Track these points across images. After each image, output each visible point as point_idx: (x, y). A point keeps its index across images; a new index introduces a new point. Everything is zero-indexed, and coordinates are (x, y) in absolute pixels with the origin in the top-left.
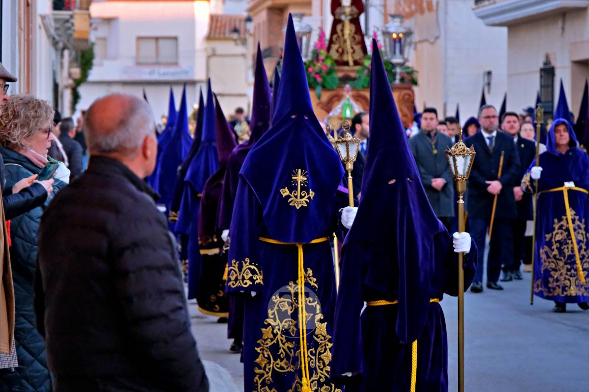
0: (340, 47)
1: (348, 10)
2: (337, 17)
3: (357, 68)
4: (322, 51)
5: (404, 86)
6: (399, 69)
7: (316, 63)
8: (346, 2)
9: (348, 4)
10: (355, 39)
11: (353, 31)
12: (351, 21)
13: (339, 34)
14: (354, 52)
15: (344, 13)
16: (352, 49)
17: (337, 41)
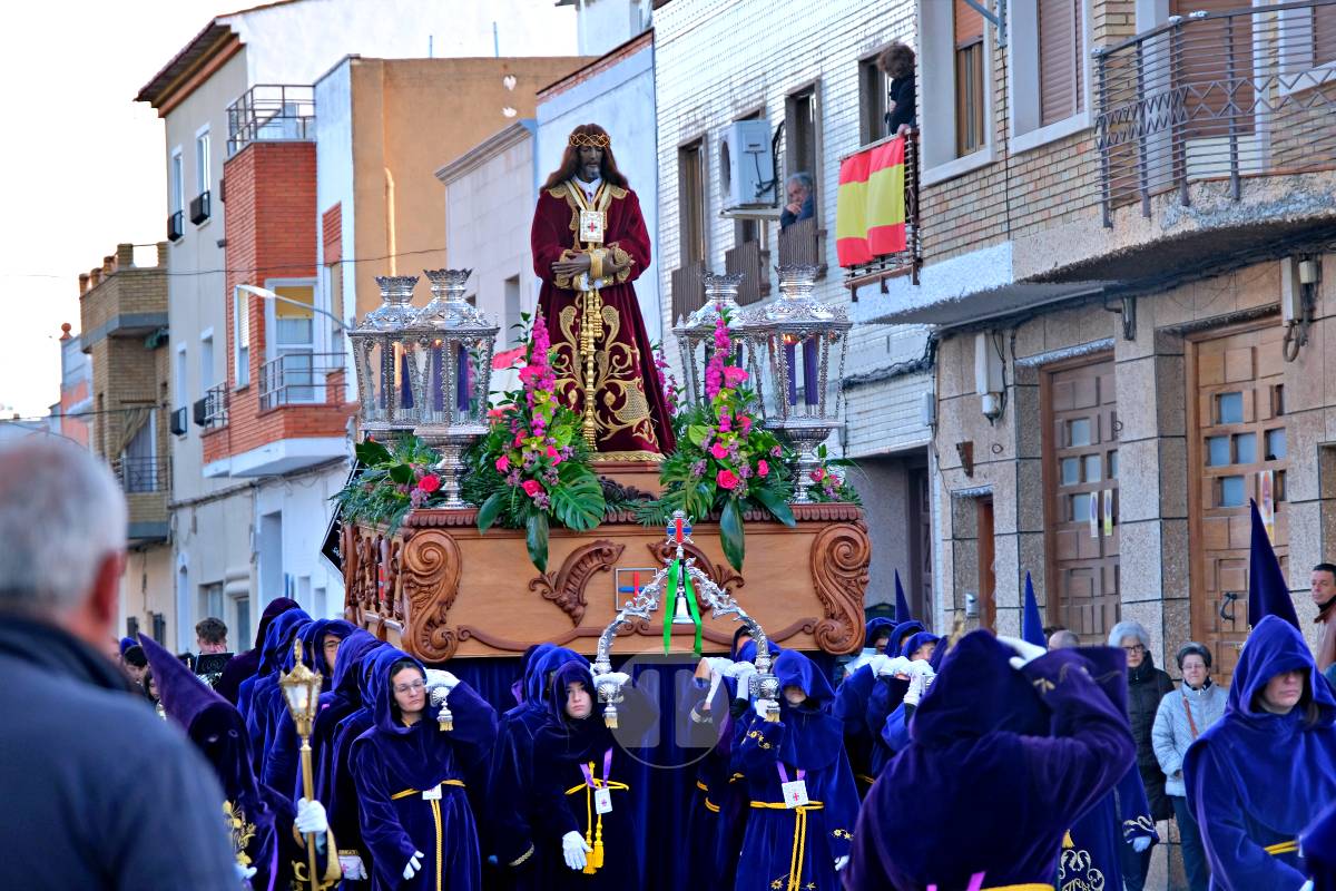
0: (568, 387)
1: (598, 257)
2: (561, 283)
4: (543, 399)
5: (832, 511)
6: (808, 456)
7: (525, 441)
8: (592, 227)
9: (597, 235)
10: (624, 357)
11: (614, 332)
12: (607, 295)
13: (566, 340)
14: (620, 402)
15: (588, 268)
16: (609, 394)
17: (562, 367)
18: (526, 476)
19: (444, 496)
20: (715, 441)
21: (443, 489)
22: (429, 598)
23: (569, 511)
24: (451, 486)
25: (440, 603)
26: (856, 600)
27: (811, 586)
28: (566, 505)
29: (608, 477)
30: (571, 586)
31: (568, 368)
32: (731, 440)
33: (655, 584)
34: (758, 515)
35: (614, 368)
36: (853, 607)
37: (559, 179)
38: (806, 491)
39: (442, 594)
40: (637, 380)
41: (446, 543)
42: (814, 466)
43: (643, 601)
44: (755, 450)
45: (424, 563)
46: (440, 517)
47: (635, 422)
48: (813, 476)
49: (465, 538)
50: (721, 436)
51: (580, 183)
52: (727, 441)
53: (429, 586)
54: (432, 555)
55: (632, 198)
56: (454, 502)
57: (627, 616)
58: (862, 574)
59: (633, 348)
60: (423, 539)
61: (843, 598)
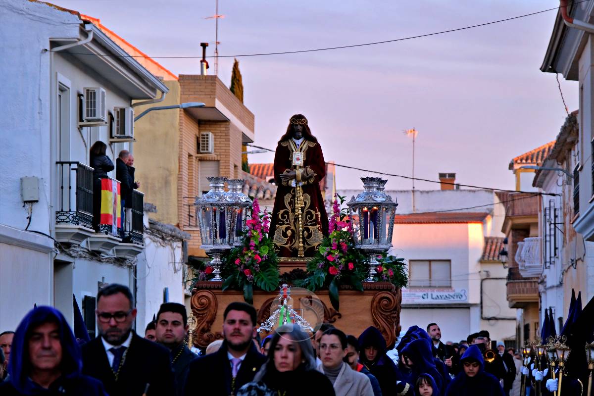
0: (287, 229)
1: (299, 172)
2: (284, 184)
3: (310, 260)
4: (255, 234)
5: (380, 286)
6: (374, 261)
7: (246, 252)
8: (298, 159)
9: (300, 163)
10: (312, 216)
11: (308, 205)
12: (305, 189)
13: (287, 209)
14: (310, 235)
15: (295, 177)
16: (305, 232)
17: (284, 220)
18: (246, 267)
19: (213, 276)
20: (329, 253)
21: (214, 272)
22: (203, 319)
23: (263, 283)
24: (216, 271)
25: (207, 322)
26: (391, 325)
27: (371, 318)
28: (262, 280)
29: (300, 268)
30: (265, 316)
31: (287, 221)
32: (336, 254)
33: (274, 316)
34: (347, 287)
35: (307, 221)
36: (389, 328)
37: (285, 138)
38: (373, 276)
39: (208, 318)
40: (318, 226)
41: (210, 296)
42: (376, 266)
43: (268, 324)
44: (348, 258)
45: (199, 304)
46: (208, 285)
47: (316, 244)
48: (376, 270)
49: (220, 294)
50: (332, 251)
51: (294, 140)
52: (335, 254)
53: (202, 314)
54: (203, 301)
55: (318, 147)
56: (218, 278)
57: (261, 330)
58: (393, 313)
59: (316, 212)
60: (200, 294)
61: (384, 324)
